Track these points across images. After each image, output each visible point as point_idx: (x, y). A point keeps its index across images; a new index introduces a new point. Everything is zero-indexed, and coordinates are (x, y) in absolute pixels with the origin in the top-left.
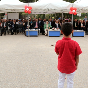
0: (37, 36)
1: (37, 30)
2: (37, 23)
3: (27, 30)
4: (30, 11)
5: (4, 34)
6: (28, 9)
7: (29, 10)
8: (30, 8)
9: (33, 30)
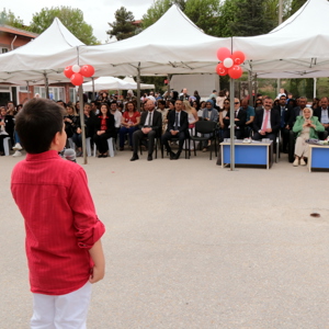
0: (264, 167)
1: (267, 142)
2: (267, 116)
3: (226, 142)
4: (238, 67)
5: (146, 154)
6: (228, 62)
7: (235, 63)
8: (239, 58)
9: (247, 141)
